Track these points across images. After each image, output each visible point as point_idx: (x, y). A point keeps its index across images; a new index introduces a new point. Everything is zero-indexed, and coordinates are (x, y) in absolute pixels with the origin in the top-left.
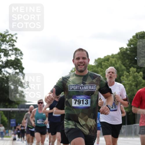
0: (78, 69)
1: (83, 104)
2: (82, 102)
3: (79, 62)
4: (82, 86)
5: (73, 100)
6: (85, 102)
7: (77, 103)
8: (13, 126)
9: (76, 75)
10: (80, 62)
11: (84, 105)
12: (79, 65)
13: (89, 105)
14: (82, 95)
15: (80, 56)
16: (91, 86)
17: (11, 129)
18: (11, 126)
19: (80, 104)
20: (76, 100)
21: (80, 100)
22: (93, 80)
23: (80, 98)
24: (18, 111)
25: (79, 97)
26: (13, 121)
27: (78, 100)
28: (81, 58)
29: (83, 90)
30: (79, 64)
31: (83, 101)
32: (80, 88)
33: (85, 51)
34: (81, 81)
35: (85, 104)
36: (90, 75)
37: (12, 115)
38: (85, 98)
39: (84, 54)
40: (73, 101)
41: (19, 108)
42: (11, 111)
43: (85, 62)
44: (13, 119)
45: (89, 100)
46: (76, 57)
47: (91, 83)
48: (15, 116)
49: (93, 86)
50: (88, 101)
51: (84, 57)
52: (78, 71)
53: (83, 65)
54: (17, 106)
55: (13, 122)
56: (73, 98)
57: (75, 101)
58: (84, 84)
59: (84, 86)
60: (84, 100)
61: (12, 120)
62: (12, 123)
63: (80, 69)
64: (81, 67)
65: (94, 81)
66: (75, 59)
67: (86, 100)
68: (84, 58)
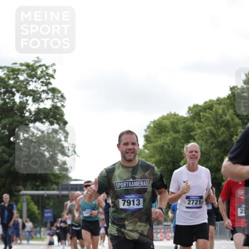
0: (126, 158)
1: (134, 205)
2: (132, 203)
3: (127, 149)
4: (132, 181)
5: (120, 200)
6: (136, 202)
7: (126, 204)
8: (49, 221)
9: (123, 166)
10: (129, 149)
11: (136, 207)
12: (127, 153)
13: (141, 206)
14: (133, 194)
15: (128, 141)
16: (143, 181)
17: (45, 225)
18: (45, 221)
19: (130, 205)
20: (125, 201)
21: (130, 201)
22: (144, 172)
23: (130, 197)
24: (58, 196)
25: (128, 196)
26: (48, 212)
27: (128, 200)
28: (130, 144)
29: (133, 187)
30: (128, 151)
31: (133, 201)
32: (130, 184)
33: (134, 134)
34: (130, 175)
35: (137, 204)
36: (141, 166)
37: (47, 201)
38: (136, 198)
39: (134, 138)
40: (121, 202)
41: (58, 190)
42: (45, 196)
43: (134, 149)
44: (49, 209)
45: (141, 200)
46: (124, 141)
47: (143, 178)
48: (51, 204)
49: (145, 181)
50: (139, 201)
51: (134, 142)
52: (126, 160)
53: (133, 153)
54: (55, 186)
55: (48, 214)
56: (120, 198)
57: (123, 202)
58: (134, 178)
59: (133, 182)
60: (135, 200)
61: (46, 211)
62: (46, 215)
63: (128, 157)
64: (130, 156)
65: (147, 174)
66: (122, 144)
67: (137, 200)
68: (133, 144)
